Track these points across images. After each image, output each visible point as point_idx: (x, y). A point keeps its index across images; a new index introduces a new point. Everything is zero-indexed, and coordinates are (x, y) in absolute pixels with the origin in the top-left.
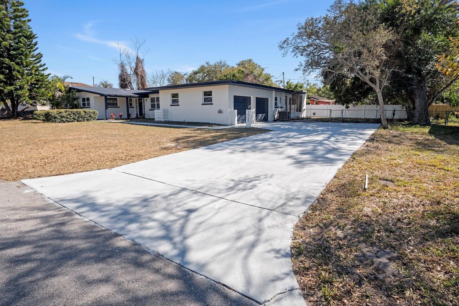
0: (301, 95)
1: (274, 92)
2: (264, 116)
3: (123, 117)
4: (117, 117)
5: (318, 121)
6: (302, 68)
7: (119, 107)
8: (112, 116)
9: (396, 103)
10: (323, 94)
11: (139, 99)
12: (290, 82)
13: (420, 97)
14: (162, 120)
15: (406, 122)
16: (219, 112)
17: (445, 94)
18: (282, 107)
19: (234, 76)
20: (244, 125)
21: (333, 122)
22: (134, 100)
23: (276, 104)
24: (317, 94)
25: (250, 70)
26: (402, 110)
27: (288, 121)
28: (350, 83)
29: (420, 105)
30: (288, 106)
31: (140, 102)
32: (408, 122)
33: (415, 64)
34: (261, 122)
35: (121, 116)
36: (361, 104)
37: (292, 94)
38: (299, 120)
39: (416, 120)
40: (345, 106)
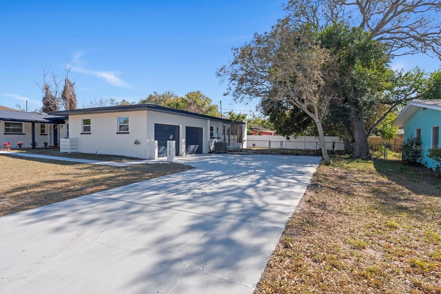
0: (241, 125)
1: (209, 121)
2: (197, 148)
3: (23, 146)
4: (13, 147)
5: (257, 153)
6: (231, 92)
7: (25, 134)
8: (5, 145)
9: (333, 135)
10: (267, 125)
11: (54, 126)
12: (233, 112)
13: (359, 129)
14: (69, 151)
15: (347, 156)
16: (135, 143)
17: (380, 127)
18: (219, 138)
19: (177, 105)
20: (165, 158)
21: (272, 154)
22: (48, 126)
23: (212, 134)
24: (261, 125)
25: (193, 99)
26: (340, 142)
27: (224, 153)
28: (289, 115)
29: (360, 138)
30: (227, 137)
31: (55, 128)
32: (349, 156)
33: (352, 95)
34: (193, 155)
35: (20, 145)
36: (301, 135)
37: (230, 124)
38: (237, 152)
39: (357, 154)
40: (285, 137)
